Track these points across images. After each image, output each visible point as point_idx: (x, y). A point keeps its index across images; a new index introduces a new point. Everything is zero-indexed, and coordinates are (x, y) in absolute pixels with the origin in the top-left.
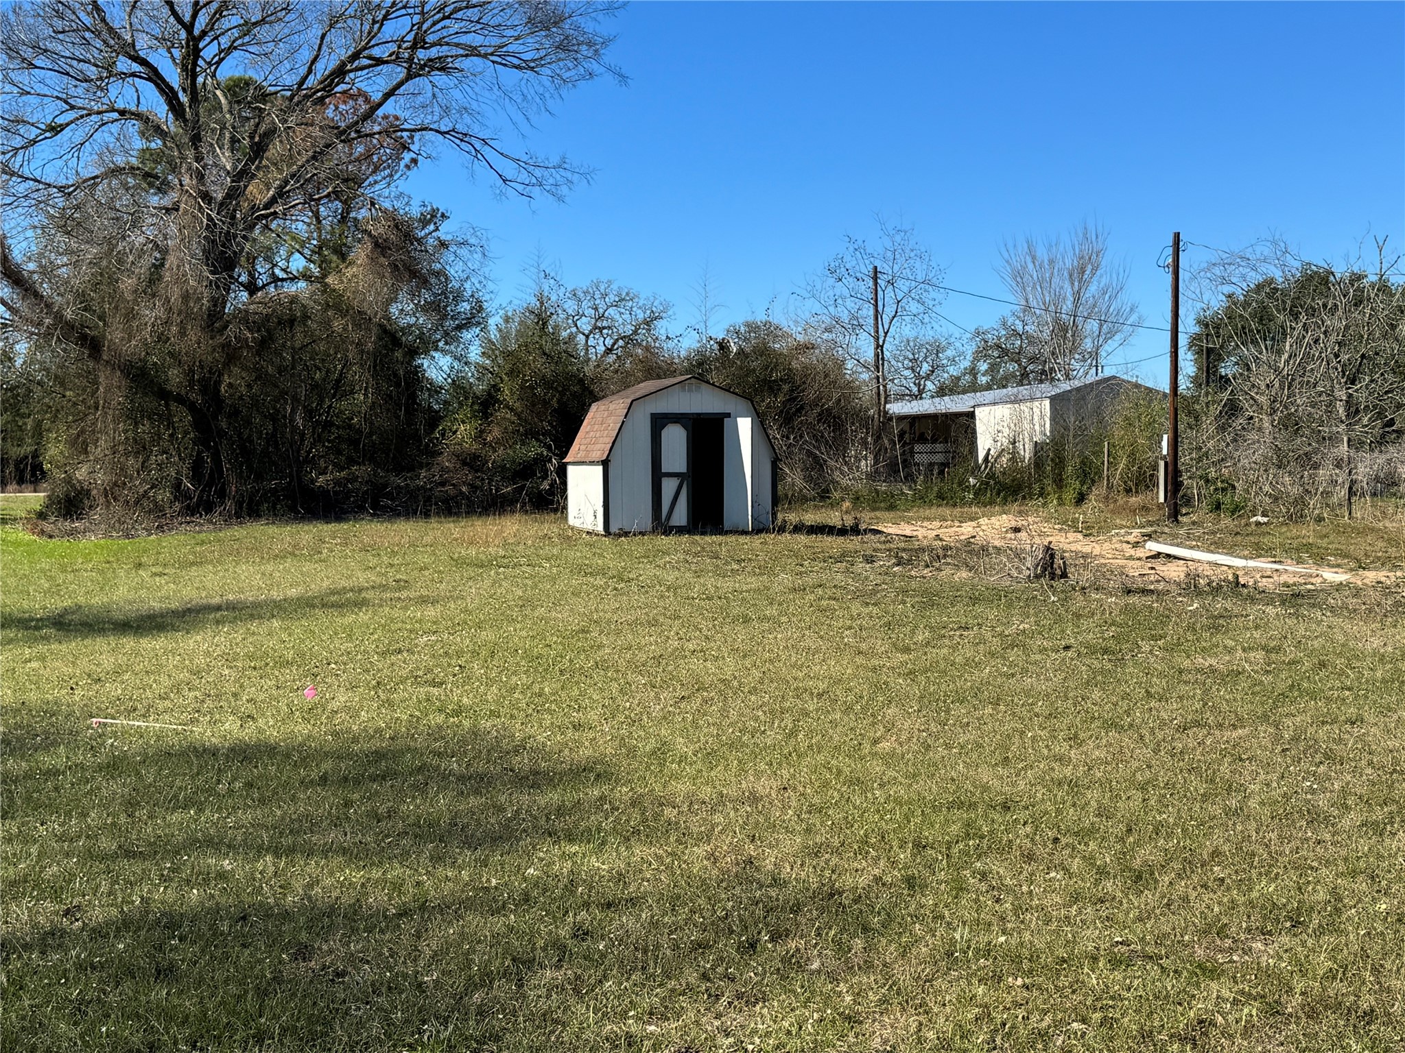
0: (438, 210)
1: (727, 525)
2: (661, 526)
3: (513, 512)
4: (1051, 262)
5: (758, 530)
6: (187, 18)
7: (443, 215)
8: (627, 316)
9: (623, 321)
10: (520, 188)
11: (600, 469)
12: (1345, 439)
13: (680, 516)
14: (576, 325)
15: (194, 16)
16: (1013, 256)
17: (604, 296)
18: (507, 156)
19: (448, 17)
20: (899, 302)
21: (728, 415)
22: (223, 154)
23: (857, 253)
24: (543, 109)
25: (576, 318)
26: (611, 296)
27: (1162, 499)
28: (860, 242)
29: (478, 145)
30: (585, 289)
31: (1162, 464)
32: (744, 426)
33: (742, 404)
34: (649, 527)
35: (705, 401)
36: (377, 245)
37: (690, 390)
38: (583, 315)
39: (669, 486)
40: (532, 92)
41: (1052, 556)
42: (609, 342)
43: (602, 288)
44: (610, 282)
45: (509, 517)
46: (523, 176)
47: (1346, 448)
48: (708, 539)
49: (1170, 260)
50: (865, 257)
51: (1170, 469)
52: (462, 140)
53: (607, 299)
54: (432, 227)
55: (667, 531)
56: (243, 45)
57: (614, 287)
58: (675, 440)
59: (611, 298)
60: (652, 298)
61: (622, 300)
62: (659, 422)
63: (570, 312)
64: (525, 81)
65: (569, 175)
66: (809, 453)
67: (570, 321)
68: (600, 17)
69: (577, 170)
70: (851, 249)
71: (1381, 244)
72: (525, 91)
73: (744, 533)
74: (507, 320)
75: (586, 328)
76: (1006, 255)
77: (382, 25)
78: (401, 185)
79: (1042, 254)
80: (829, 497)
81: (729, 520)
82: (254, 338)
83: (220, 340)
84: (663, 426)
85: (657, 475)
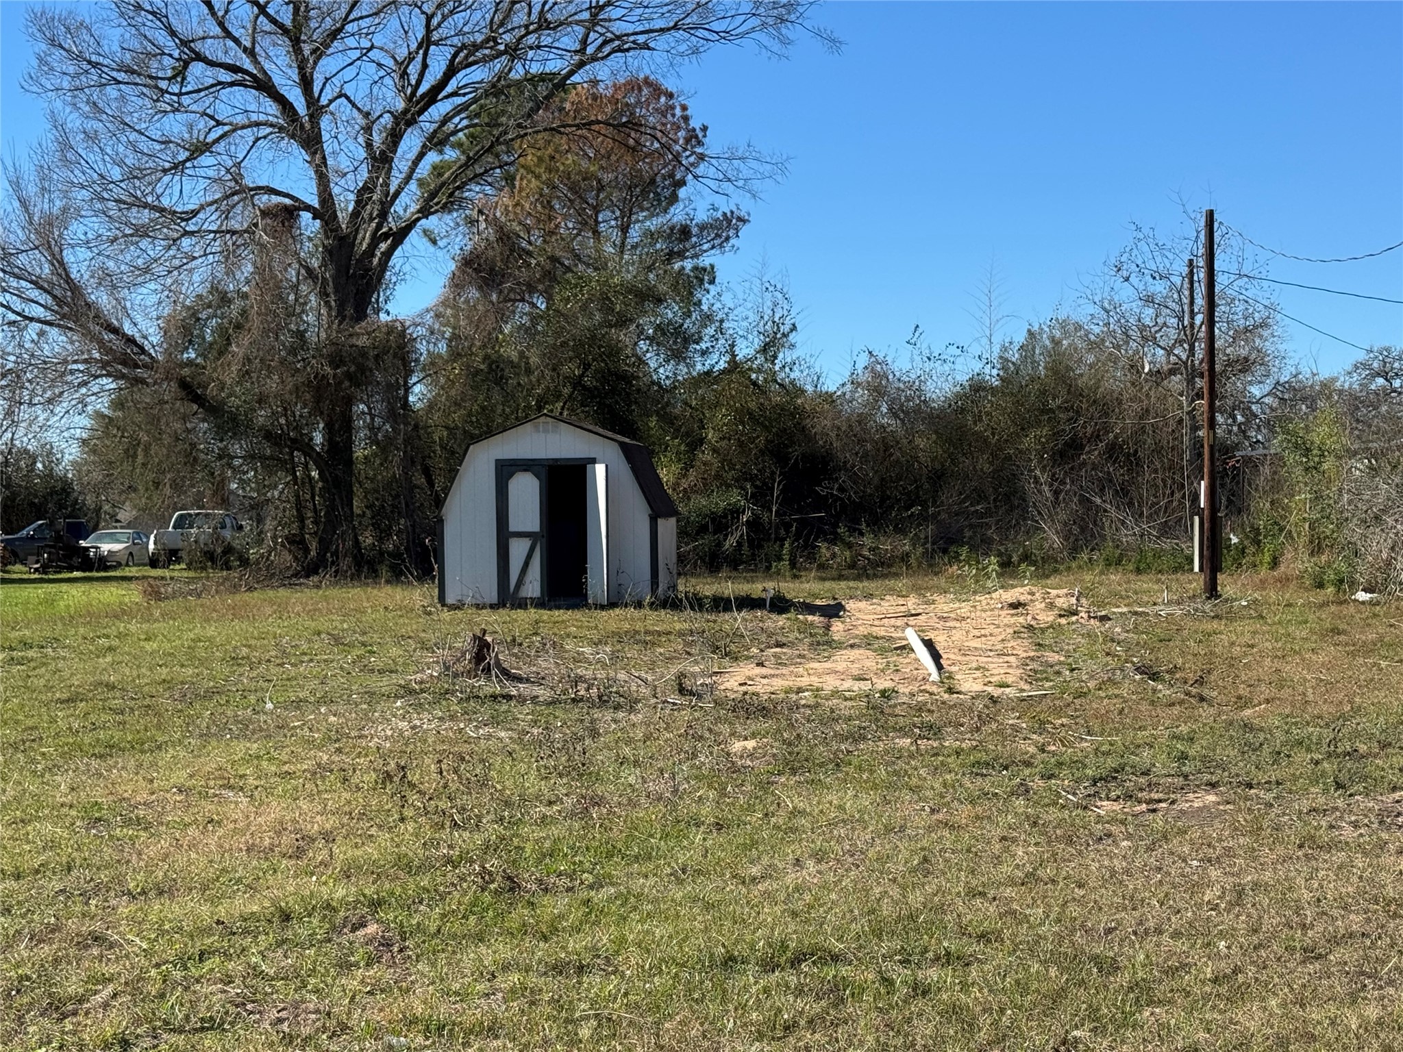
1: (590, 596)
2: (508, 598)
5: (612, 605)
10: (714, 184)
13: (533, 587)
21: (594, 461)
27: (1196, 569)
32: (600, 474)
33: (607, 447)
34: (495, 600)
37: (546, 431)
39: (518, 549)
51: (1206, 526)
55: (517, 603)
58: (526, 495)
62: (506, 470)
73: (602, 607)
81: (591, 592)
84: (511, 475)
85: (504, 535)
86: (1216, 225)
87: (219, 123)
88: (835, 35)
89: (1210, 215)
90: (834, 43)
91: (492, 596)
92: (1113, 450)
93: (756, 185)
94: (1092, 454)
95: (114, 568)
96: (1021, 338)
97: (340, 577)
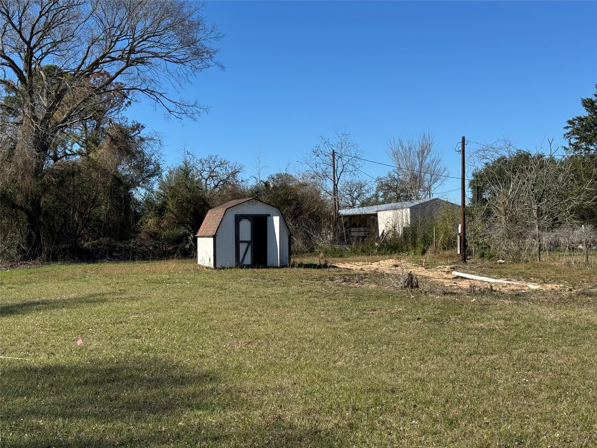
0: (140, 124)
1: (269, 264)
2: (240, 265)
3: (173, 258)
4: (410, 149)
5: (282, 266)
6: (28, 39)
7: (142, 126)
8: (224, 171)
9: (222, 173)
10: (177, 115)
11: (212, 239)
12: (537, 226)
13: (248, 260)
14: (201, 175)
15: (31, 38)
16: (393, 146)
17: (214, 162)
18: (170, 101)
19: (145, 40)
20: (344, 166)
21: (269, 215)
22: (43, 99)
23: (326, 144)
24: (187, 80)
25: (202, 172)
26: (217, 162)
27: (459, 253)
28: (327, 139)
29: (158, 96)
30: (205, 159)
31: (459, 237)
32: (276, 220)
33: (275, 210)
34: (234, 265)
35: (259, 209)
36: (112, 139)
37: (252, 204)
38: (205, 170)
39: (243, 247)
40: (182, 73)
41: (412, 278)
42: (216, 182)
43: (213, 159)
44: (216, 156)
45: (171, 260)
46: (178, 110)
47: (537, 230)
48: (260, 270)
49: (461, 148)
50: (329, 146)
51: (462, 239)
52: (151, 94)
53: (215, 164)
54: (137, 132)
55: (242, 266)
56: (53, 51)
57: (219, 158)
58: (246, 227)
59: (217, 163)
60: (235, 163)
61: (222, 164)
62: (238, 218)
63: (199, 169)
64: (179, 68)
65: (198, 109)
66: (305, 232)
67: (199, 173)
68: (213, 41)
69: (202, 107)
70: (323, 143)
71: (551, 142)
72: (179, 73)
73: (276, 267)
74: (170, 172)
75: (206, 177)
76: (390, 145)
77: (115, 43)
78: (124, 113)
79: (406, 145)
80: (314, 251)
81: (269, 262)
82: (56, 181)
83: (41, 182)
84: (240, 221)
85: (238, 242)
90: (222, 67)
91: (233, 263)
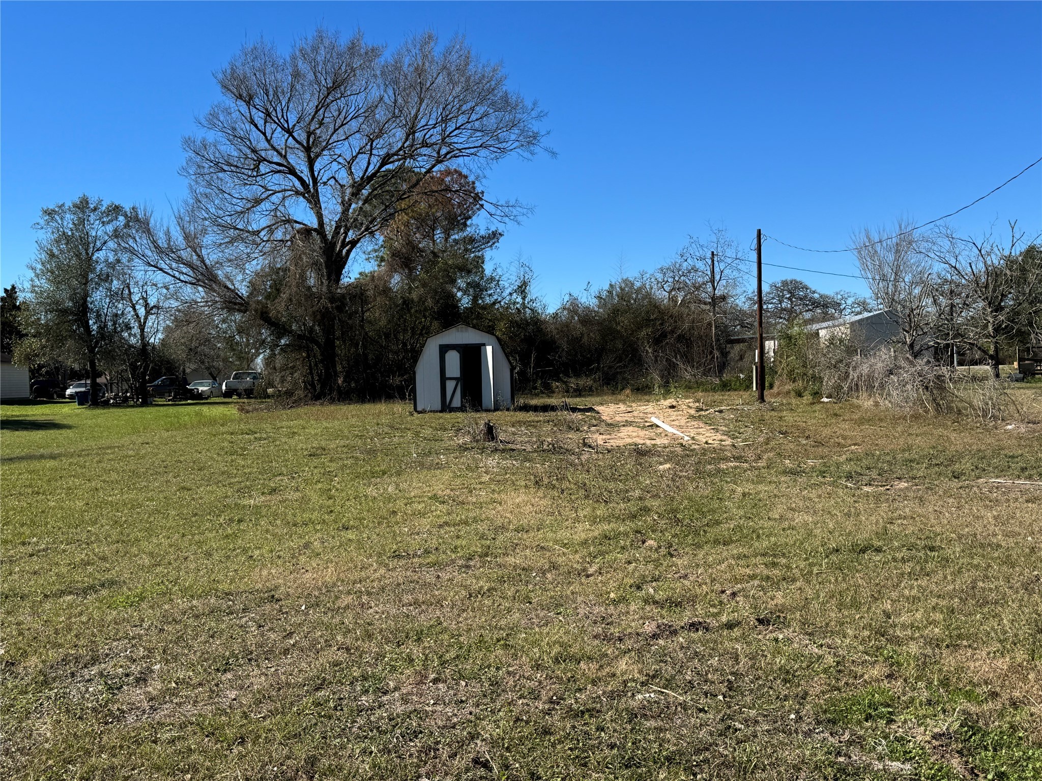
1: (484, 406)
2: (446, 407)
5: (496, 409)
13: (457, 403)
21: (481, 345)
27: (754, 389)
32: (489, 349)
33: (493, 339)
34: (440, 408)
35: (470, 337)
37: (462, 331)
39: (450, 385)
48: (473, 414)
49: (755, 246)
51: (759, 370)
55: (452, 410)
58: (453, 360)
62: (444, 349)
69: (525, 207)
73: (490, 410)
81: (483, 404)
84: (446, 352)
85: (443, 379)
86: (762, 236)
87: (267, 190)
88: (554, 150)
89: (759, 231)
90: (554, 154)
91: (438, 405)
92: (680, 338)
93: (519, 218)
94: (671, 340)
95: (206, 398)
96: (607, 287)
97: (332, 401)
